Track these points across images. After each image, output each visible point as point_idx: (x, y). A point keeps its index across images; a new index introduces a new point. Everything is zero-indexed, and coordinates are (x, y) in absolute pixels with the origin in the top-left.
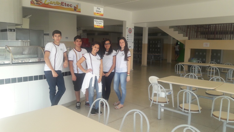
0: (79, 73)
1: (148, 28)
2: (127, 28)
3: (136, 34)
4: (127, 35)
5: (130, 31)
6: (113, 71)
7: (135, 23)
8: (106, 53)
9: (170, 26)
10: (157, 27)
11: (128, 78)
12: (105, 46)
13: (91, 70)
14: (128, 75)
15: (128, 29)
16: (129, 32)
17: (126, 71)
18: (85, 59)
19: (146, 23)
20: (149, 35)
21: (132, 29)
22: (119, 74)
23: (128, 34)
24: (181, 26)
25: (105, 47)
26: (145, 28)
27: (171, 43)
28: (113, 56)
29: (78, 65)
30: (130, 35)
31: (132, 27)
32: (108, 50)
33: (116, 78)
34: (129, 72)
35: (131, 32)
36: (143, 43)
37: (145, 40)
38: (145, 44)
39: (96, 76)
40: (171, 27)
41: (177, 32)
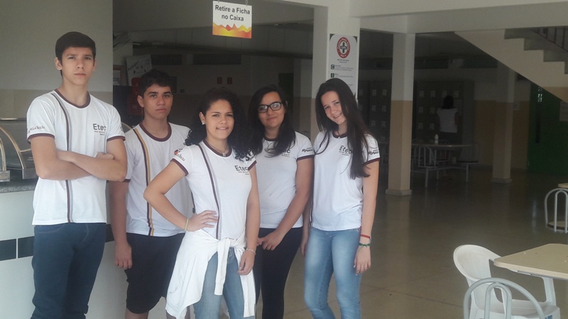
0: (156, 234)
1: (413, 36)
2: (331, 35)
3: (365, 63)
4: (333, 67)
5: (343, 50)
6: (298, 225)
7: (362, 18)
8: (268, 145)
9: (507, 30)
10: (452, 33)
11: (365, 257)
12: (263, 116)
13: (213, 219)
14: (365, 241)
15: (335, 39)
16: (340, 54)
17: (357, 226)
18: (182, 172)
19: (406, 16)
20: (420, 63)
21: (352, 41)
22: (329, 239)
23: (336, 63)
24: (556, 28)
25: (264, 121)
26: (403, 36)
27: (511, 99)
28: (299, 159)
29: (154, 197)
30: (343, 65)
31: (352, 31)
32: (273, 133)
33: (314, 255)
34: (367, 231)
35: (347, 54)
36: (394, 97)
37: (403, 88)
38: (401, 103)
39: (233, 245)
40: (512, 34)
41: (540, 53)
